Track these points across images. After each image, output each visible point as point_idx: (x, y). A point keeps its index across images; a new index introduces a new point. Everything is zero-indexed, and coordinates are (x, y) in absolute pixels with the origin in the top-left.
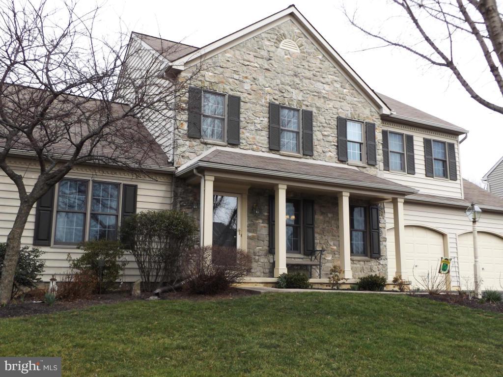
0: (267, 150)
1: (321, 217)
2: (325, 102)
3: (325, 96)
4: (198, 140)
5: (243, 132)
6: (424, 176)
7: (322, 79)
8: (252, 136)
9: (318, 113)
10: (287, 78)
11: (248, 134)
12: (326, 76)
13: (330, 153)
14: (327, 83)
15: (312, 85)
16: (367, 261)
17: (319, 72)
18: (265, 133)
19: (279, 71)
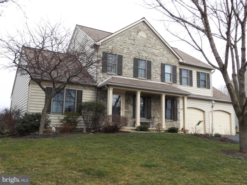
0: (133, 77)
1: (154, 104)
2: (156, 57)
3: (157, 54)
4: (106, 73)
5: (123, 70)
6: (196, 87)
7: (155, 47)
8: (127, 71)
9: (153, 62)
10: (141, 47)
11: (125, 71)
12: (157, 47)
13: (158, 78)
14: (157, 49)
15: (151, 50)
16: (172, 122)
17: (154, 45)
18: (132, 70)
19: (138, 45)
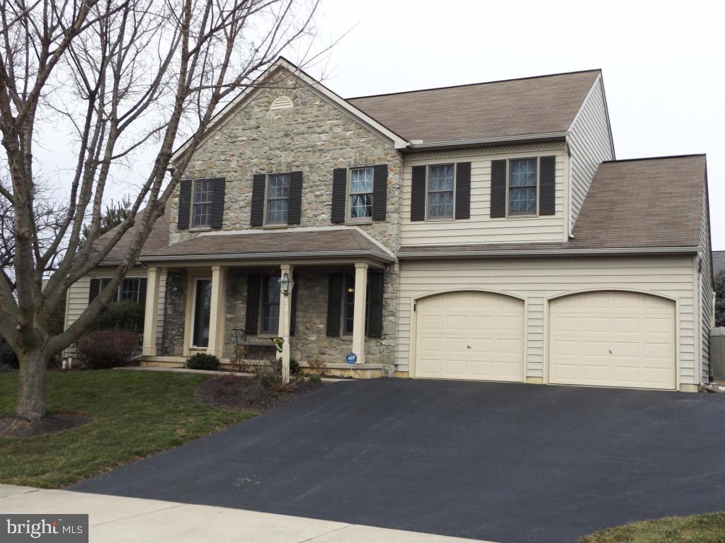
0: (250, 226)
1: (306, 292)
2: (321, 155)
3: (322, 148)
4: (186, 230)
5: (227, 213)
6: (488, 218)
7: (319, 128)
8: (235, 215)
9: (310, 172)
10: (276, 141)
11: (232, 214)
12: (323, 124)
13: (323, 215)
14: (324, 132)
15: (306, 140)
17: (315, 122)
18: (248, 209)
19: (268, 137)
